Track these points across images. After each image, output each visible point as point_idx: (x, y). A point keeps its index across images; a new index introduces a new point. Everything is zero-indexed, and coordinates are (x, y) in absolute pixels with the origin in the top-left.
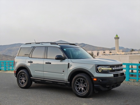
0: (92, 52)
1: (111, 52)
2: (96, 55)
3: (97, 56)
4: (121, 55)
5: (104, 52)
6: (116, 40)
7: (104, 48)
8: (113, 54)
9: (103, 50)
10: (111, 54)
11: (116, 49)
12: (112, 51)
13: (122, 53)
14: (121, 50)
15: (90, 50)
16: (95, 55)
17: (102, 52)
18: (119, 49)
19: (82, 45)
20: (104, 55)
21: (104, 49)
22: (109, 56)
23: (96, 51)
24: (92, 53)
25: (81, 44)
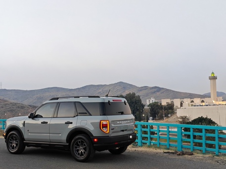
0: (172, 100)
1: (203, 101)
2: (179, 106)
3: (180, 108)
4: (221, 106)
5: (192, 101)
6: (212, 81)
7: (192, 94)
8: (207, 104)
9: (191, 98)
10: (204, 104)
11: (212, 96)
12: (205, 100)
13: (221, 103)
14: (221, 98)
15: (168, 98)
16: (177, 106)
17: (189, 100)
18: (218, 96)
19: (156, 90)
20: (192, 105)
21: (191, 96)
22: (200, 107)
23: (179, 99)
24: (172, 102)
25: (153, 88)
